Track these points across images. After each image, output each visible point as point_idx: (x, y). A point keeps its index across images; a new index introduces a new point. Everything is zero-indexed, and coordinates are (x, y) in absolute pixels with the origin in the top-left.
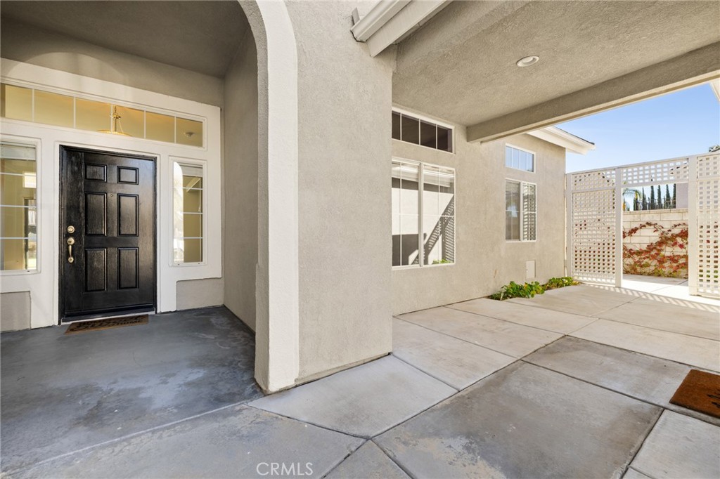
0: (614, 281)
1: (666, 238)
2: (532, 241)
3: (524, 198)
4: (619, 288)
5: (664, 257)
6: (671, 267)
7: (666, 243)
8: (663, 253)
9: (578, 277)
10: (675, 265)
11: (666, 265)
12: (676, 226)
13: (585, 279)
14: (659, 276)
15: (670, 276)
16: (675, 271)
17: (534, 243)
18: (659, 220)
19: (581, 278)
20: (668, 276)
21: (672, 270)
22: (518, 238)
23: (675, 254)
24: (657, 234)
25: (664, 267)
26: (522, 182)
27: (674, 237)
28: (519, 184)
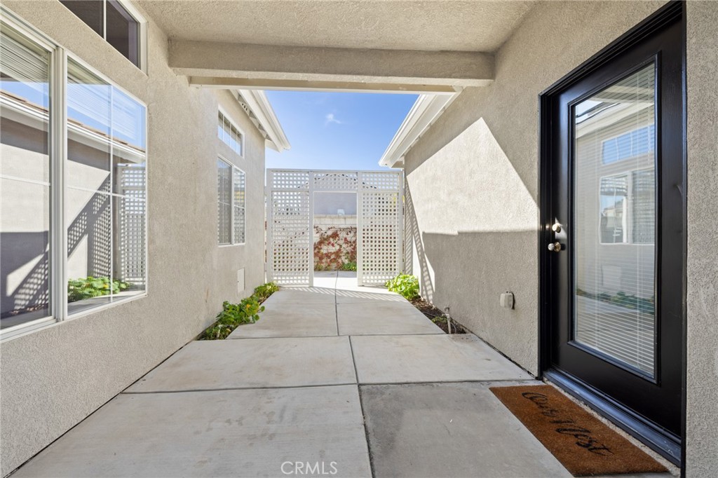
0: (307, 282)
1: (324, 238)
2: (241, 244)
3: (237, 190)
4: (312, 287)
5: (322, 254)
6: (326, 262)
7: (324, 243)
8: (322, 251)
9: (279, 280)
10: (329, 260)
11: (324, 261)
12: (329, 229)
13: (283, 282)
14: (319, 270)
15: (326, 269)
16: (329, 265)
17: (243, 247)
18: (318, 223)
19: (279, 282)
20: (325, 270)
21: (327, 265)
22: (230, 241)
23: (330, 251)
24: (318, 235)
25: (322, 263)
26: (234, 167)
27: (329, 237)
28: (230, 168)
